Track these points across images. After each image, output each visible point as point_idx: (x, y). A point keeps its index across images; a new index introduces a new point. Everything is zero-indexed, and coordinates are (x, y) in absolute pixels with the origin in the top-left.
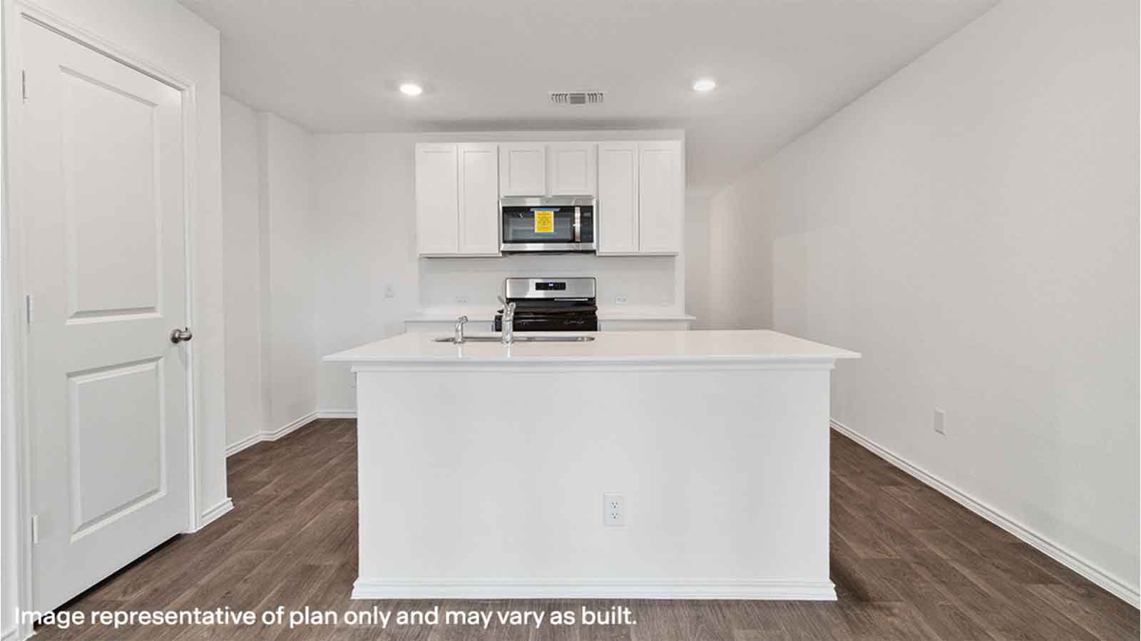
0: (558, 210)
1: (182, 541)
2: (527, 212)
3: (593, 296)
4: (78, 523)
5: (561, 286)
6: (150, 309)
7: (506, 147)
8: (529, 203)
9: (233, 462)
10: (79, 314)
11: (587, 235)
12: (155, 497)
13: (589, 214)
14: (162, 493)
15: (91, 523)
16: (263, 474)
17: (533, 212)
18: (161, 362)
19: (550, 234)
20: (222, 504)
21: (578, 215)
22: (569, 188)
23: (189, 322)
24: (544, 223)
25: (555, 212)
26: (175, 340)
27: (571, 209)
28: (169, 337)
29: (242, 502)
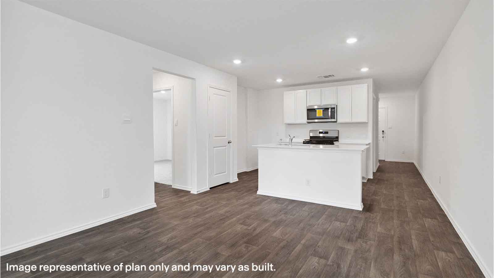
0: (324, 109)
1: (229, 184)
2: (314, 110)
3: (337, 136)
4: (215, 173)
5: (327, 133)
6: (225, 136)
7: (309, 91)
8: (316, 107)
9: (238, 174)
10: (215, 137)
11: (333, 116)
12: (225, 173)
13: (334, 110)
14: (226, 173)
15: (217, 174)
16: (245, 177)
17: (316, 110)
18: (226, 147)
19: (321, 117)
20: (236, 179)
21: (330, 110)
22: (328, 102)
23: (231, 140)
24: (319, 113)
25: (323, 110)
26: (229, 143)
27: (328, 109)
28: (228, 142)
29: (240, 180)
